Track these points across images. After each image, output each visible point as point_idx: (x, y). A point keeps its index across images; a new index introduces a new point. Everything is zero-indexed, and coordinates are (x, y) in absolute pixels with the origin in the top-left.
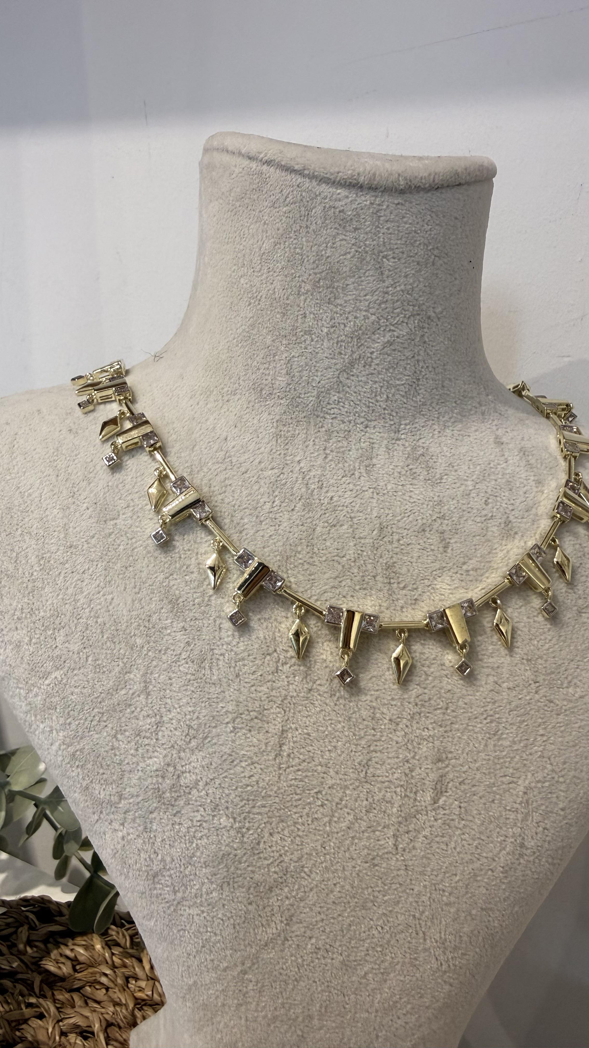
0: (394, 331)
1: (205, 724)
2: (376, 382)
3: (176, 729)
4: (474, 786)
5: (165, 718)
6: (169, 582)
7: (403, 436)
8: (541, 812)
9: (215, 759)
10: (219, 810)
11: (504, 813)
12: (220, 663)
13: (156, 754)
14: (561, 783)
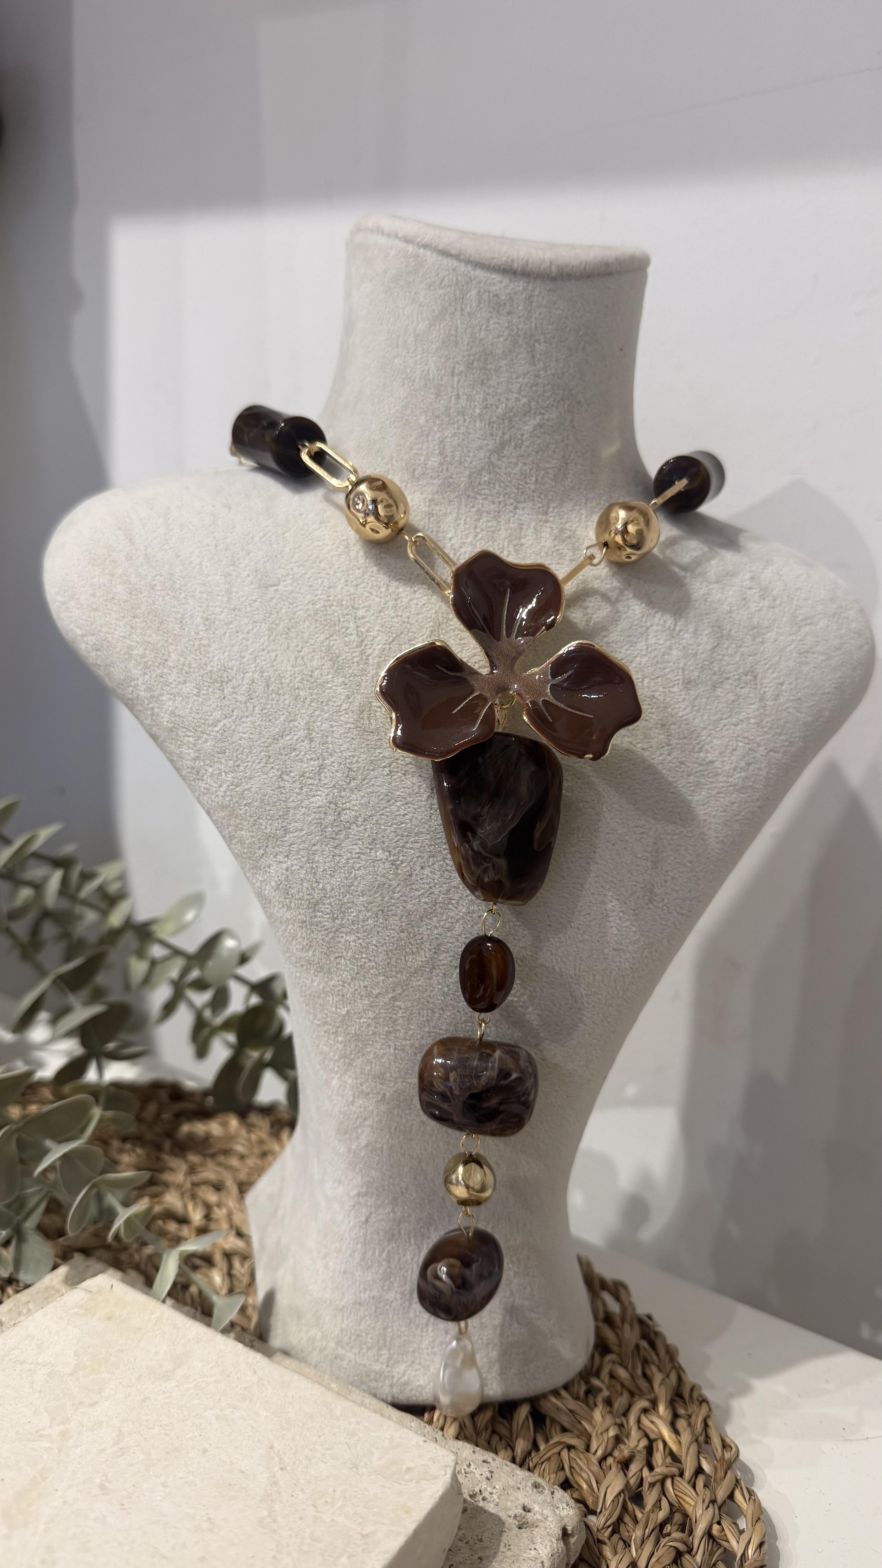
0: (543, 414)
1: (364, 768)
2: (525, 464)
3: (337, 771)
4: (608, 833)
5: (326, 762)
6: (329, 643)
7: (551, 519)
8: (670, 861)
9: (373, 799)
10: (376, 844)
11: (635, 860)
12: (378, 714)
13: (319, 793)
14: (690, 837)
